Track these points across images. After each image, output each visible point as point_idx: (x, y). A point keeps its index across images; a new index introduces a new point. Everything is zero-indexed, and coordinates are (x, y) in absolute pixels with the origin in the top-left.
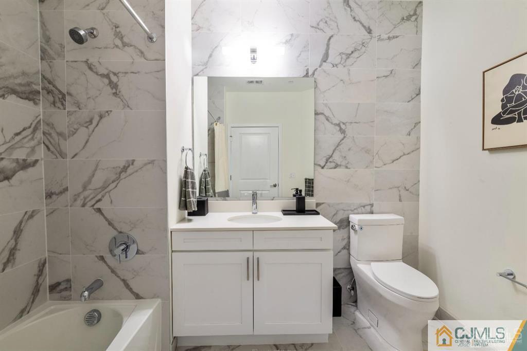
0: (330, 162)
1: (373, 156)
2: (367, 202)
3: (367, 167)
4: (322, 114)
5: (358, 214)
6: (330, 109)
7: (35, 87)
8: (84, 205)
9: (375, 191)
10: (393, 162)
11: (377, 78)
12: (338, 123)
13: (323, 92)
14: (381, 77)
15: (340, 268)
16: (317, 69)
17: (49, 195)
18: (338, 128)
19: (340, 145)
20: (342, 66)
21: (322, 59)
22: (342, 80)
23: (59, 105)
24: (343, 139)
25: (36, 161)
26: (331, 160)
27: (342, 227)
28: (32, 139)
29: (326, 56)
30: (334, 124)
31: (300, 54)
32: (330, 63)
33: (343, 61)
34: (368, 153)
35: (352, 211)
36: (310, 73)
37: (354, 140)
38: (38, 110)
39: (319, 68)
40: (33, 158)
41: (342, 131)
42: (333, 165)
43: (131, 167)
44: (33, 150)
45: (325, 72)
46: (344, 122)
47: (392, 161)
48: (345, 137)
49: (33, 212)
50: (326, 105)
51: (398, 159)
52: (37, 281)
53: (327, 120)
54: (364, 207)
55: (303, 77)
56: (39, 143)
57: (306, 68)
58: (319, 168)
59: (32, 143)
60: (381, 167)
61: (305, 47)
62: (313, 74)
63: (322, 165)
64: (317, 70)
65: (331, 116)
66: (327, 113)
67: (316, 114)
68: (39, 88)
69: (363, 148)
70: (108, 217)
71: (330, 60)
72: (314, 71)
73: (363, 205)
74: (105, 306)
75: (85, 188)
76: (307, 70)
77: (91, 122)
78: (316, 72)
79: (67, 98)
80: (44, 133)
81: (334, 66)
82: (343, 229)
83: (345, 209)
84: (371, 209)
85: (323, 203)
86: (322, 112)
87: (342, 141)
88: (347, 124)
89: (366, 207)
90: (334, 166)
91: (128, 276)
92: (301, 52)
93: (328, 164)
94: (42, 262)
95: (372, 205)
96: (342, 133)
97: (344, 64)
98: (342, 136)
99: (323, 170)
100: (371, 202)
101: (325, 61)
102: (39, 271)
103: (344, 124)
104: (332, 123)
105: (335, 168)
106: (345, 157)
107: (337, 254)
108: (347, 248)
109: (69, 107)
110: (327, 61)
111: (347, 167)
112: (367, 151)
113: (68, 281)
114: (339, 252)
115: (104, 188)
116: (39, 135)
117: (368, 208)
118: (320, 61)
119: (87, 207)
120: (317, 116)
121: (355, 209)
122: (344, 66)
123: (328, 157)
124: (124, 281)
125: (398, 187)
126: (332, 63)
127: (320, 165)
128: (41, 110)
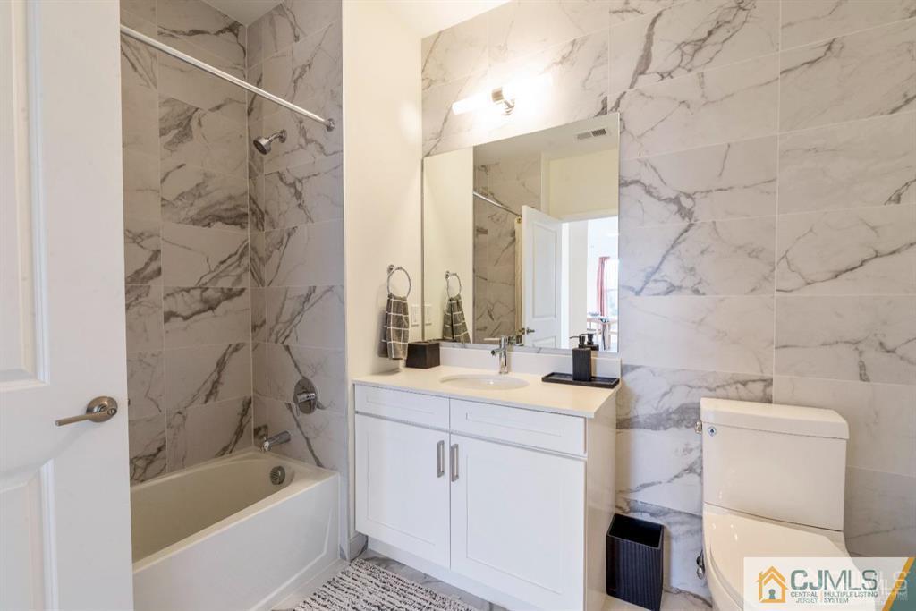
0: (656, 281)
1: (772, 264)
2: (754, 372)
3: (753, 290)
4: (637, 182)
5: (728, 398)
6: (655, 169)
7: (242, 210)
8: (276, 342)
9: (776, 348)
10: (836, 276)
11: (783, 72)
12: (673, 196)
13: (639, 137)
14: (796, 68)
15: (680, 513)
16: (625, 93)
17: (254, 327)
18: (675, 208)
19: (679, 243)
20: (684, 71)
21: (636, 71)
22: (684, 102)
23: (260, 226)
24: (686, 231)
25: (243, 290)
26: (657, 276)
27: (685, 423)
28: (239, 266)
29: (646, 59)
30: (665, 200)
31: (590, 74)
32: (654, 73)
33: (687, 58)
34: (757, 257)
35: (711, 390)
36: (611, 104)
37: (715, 229)
38: (247, 233)
39: (629, 91)
40: (239, 287)
41: (686, 213)
42: (663, 287)
43: (313, 295)
44: (239, 278)
45: (643, 94)
46: (691, 191)
47: (830, 275)
48: (691, 226)
49: (238, 345)
50: (645, 163)
51: (852, 269)
52: (241, 420)
53: (649, 192)
54: (744, 383)
55: (597, 116)
56: (246, 270)
57: (602, 98)
58: (631, 294)
59: (239, 271)
60: (798, 289)
61: (599, 57)
62: (617, 105)
63: (637, 289)
64: (626, 95)
65: (656, 182)
66: (648, 178)
67: (623, 184)
68: (247, 210)
69: (740, 247)
70: (295, 358)
71: (653, 67)
72: (619, 99)
73: (741, 379)
74: (290, 465)
75: (277, 322)
76: (605, 103)
77: (281, 242)
78: (622, 101)
79: (266, 218)
80: (251, 259)
81: (663, 77)
82: (687, 427)
83: (691, 384)
84: (764, 391)
85: (638, 367)
86: (637, 178)
87: (686, 235)
88: (697, 196)
89: (750, 385)
90: (665, 288)
91: (311, 435)
92: (591, 69)
93: (651, 285)
94: (247, 401)
95: (768, 382)
96: (683, 218)
97: (689, 67)
98: (686, 223)
99: (638, 297)
100: (767, 375)
101: (642, 73)
102: (244, 410)
103: (688, 196)
104: (659, 199)
105: (668, 293)
106: (692, 269)
107: (672, 479)
108: (698, 471)
109: (267, 228)
110: (647, 71)
111: (697, 292)
112: (754, 254)
113: (266, 427)
114: (676, 476)
115: (292, 321)
116: (246, 261)
117: (757, 388)
118: (631, 74)
119: (279, 343)
120: (624, 189)
121: (718, 387)
122: (690, 70)
123: (650, 270)
124: (307, 439)
125: (857, 342)
126: (659, 71)
127: (631, 289)
128: (249, 234)
